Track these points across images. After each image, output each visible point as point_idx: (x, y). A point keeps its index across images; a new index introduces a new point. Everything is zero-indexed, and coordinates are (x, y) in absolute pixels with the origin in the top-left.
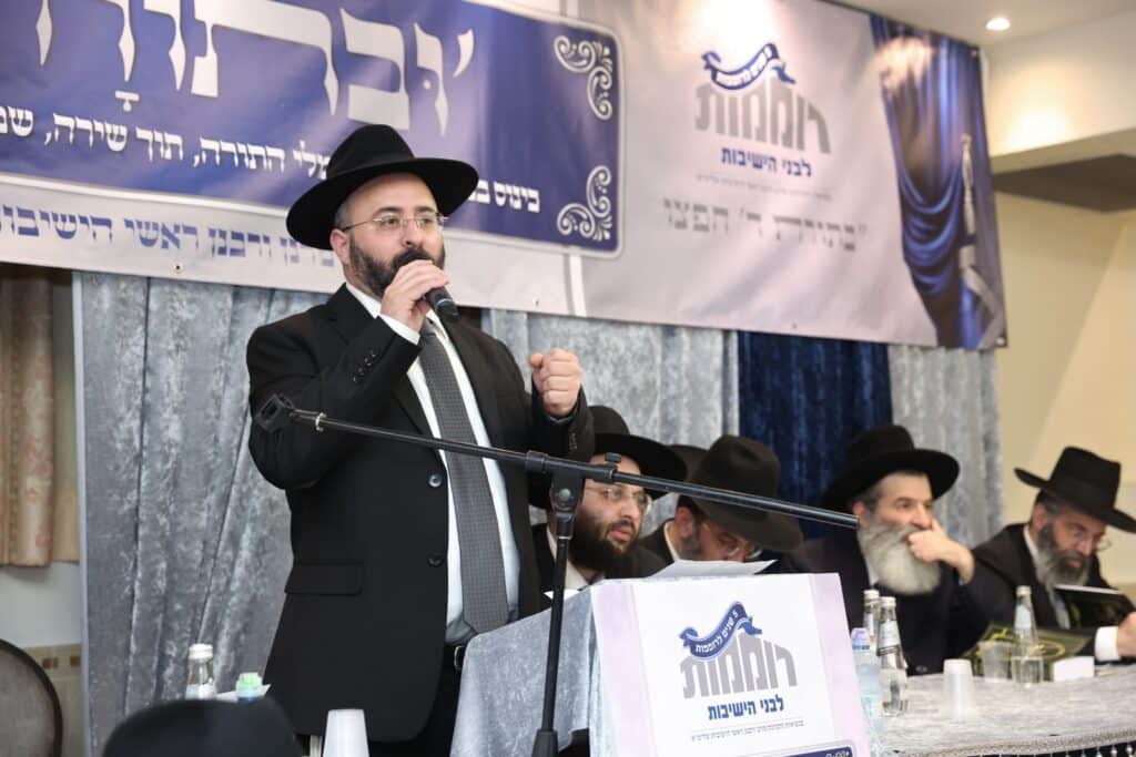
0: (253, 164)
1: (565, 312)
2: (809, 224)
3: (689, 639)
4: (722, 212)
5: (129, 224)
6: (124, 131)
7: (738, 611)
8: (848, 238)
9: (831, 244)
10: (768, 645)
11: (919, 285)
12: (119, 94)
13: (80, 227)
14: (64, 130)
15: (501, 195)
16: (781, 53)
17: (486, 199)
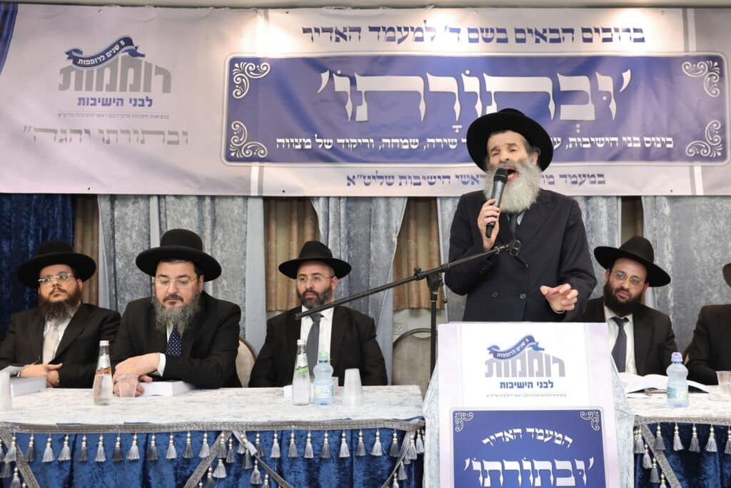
1: (689, 193)
3: (494, 351)
5: (457, 177)
6: (456, 141)
7: (531, 339)
10: (548, 357)
12: (454, 127)
13: (438, 180)
14: (431, 144)
15: (648, 142)
17: (639, 145)
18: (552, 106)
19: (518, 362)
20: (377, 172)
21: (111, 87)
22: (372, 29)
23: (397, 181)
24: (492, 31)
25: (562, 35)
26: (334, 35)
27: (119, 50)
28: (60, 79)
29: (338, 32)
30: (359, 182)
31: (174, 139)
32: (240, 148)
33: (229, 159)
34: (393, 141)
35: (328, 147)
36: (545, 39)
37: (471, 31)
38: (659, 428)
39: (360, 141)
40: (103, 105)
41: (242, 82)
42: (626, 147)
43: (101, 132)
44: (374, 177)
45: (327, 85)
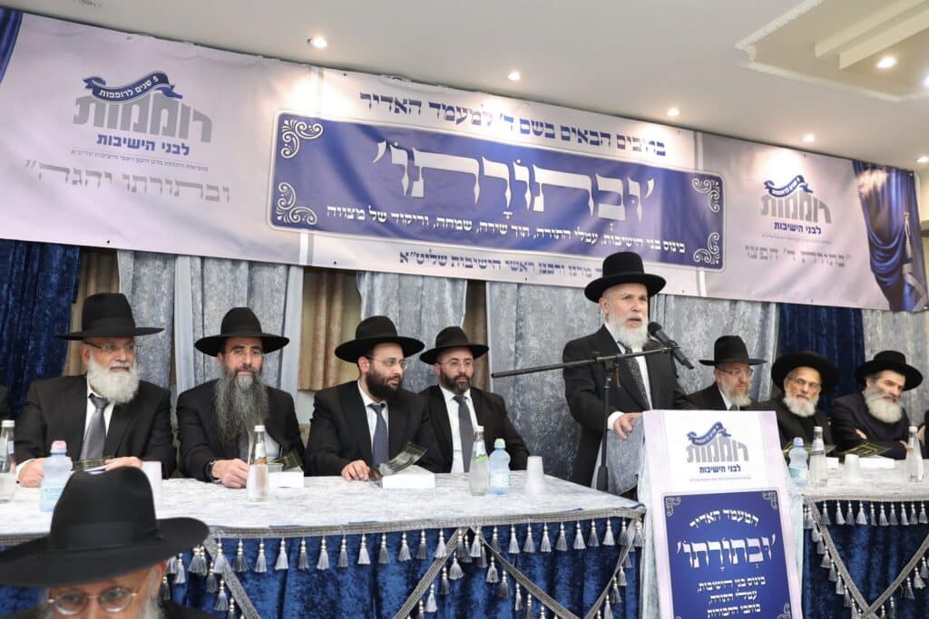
0: (557, 237)
1: (696, 295)
2: (820, 255)
3: (692, 437)
4: (775, 251)
5: (507, 262)
6: (506, 226)
7: (719, 425)
8: (840, 261)
9: (831, 264)
10: (734, 442)
11: (879, 282)
12: (505, 213)
13: (489, 264)
14: (483, 227)
15: (666, 246)
16: (805, 179)
17: (659, 248)
18: (591, 203)
19: (712, 447)
20: (430, 251)
21: (140, 127)
22: (432, 105)
23: (450, 261)
24: (542, 125)
25: (600, 138)
26: (393, 104)
27: (151, 87)
28: (76, 110)
29: (397, 103)
30: (413, 259)
31: (213, 194)
32: (288, 211)
33: (276, 222)
34: (448, 220)
35: (382, 220)
36: (586, 139)
37: (523, 122)
38: (825, 505)
39: (414, 217)
40: (129, 146)
41: (292, 141)
42: (649, 249)
43: (126, 177)
44: (427, 256)
45: (383, 157)
